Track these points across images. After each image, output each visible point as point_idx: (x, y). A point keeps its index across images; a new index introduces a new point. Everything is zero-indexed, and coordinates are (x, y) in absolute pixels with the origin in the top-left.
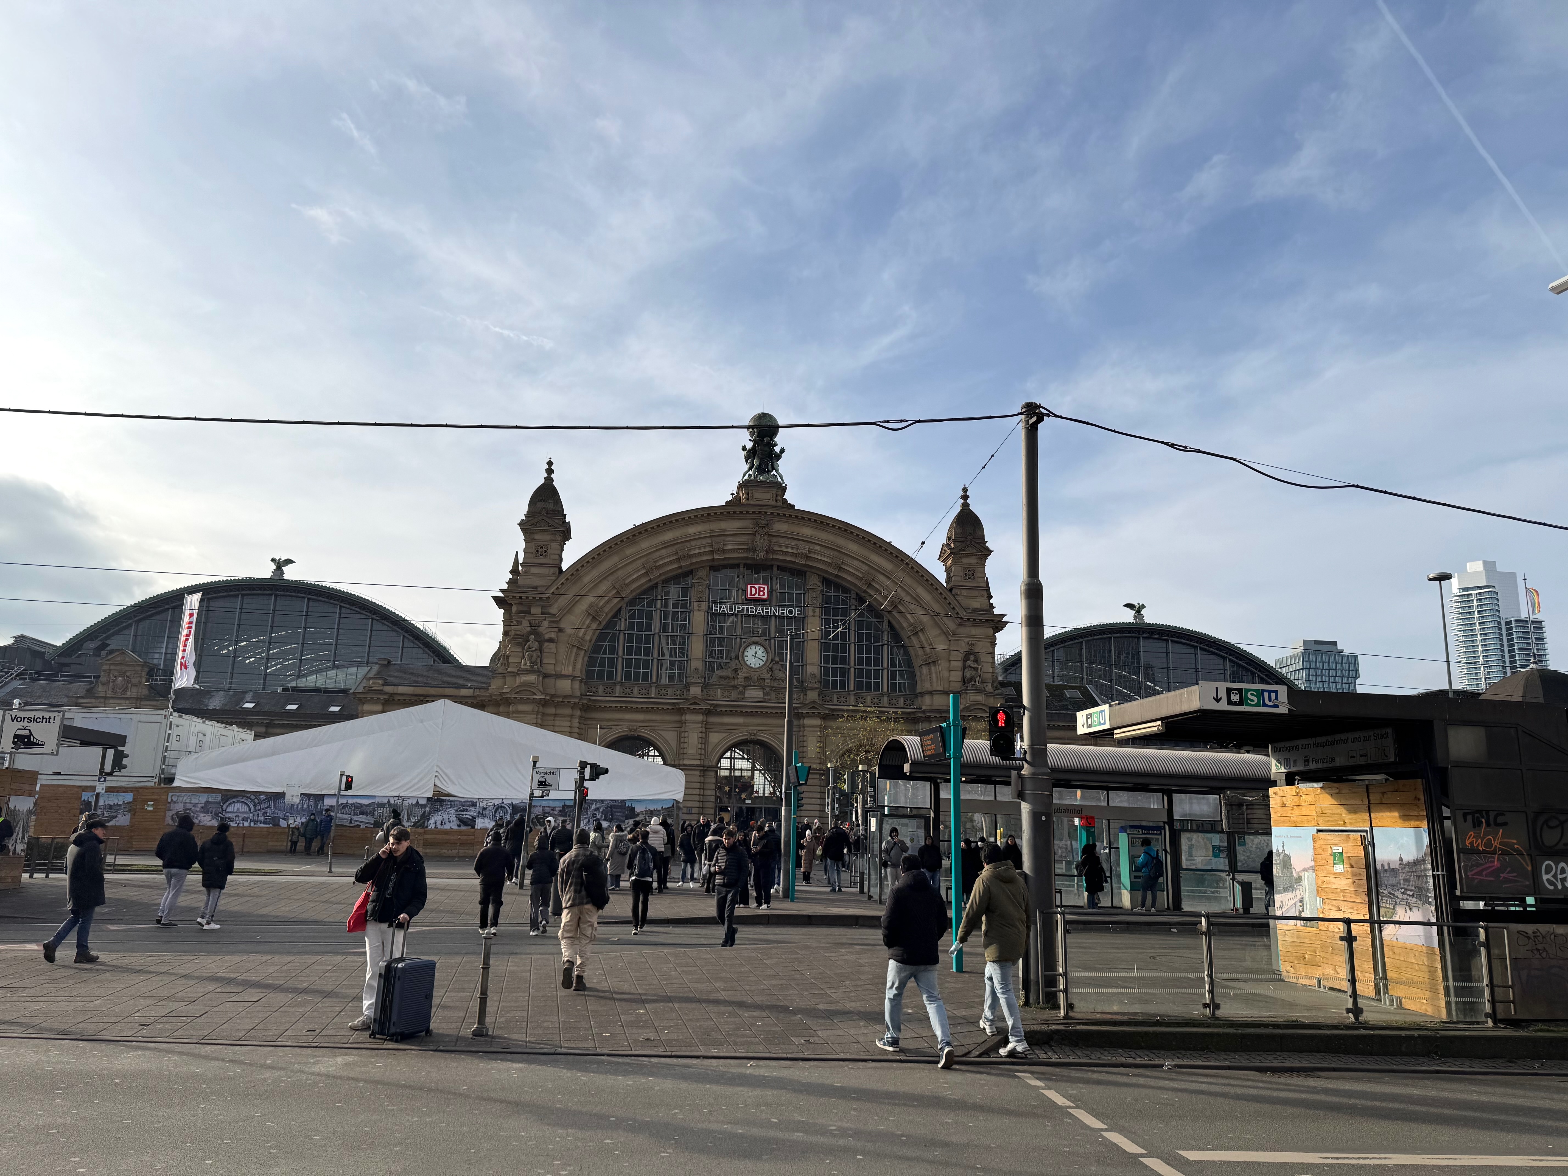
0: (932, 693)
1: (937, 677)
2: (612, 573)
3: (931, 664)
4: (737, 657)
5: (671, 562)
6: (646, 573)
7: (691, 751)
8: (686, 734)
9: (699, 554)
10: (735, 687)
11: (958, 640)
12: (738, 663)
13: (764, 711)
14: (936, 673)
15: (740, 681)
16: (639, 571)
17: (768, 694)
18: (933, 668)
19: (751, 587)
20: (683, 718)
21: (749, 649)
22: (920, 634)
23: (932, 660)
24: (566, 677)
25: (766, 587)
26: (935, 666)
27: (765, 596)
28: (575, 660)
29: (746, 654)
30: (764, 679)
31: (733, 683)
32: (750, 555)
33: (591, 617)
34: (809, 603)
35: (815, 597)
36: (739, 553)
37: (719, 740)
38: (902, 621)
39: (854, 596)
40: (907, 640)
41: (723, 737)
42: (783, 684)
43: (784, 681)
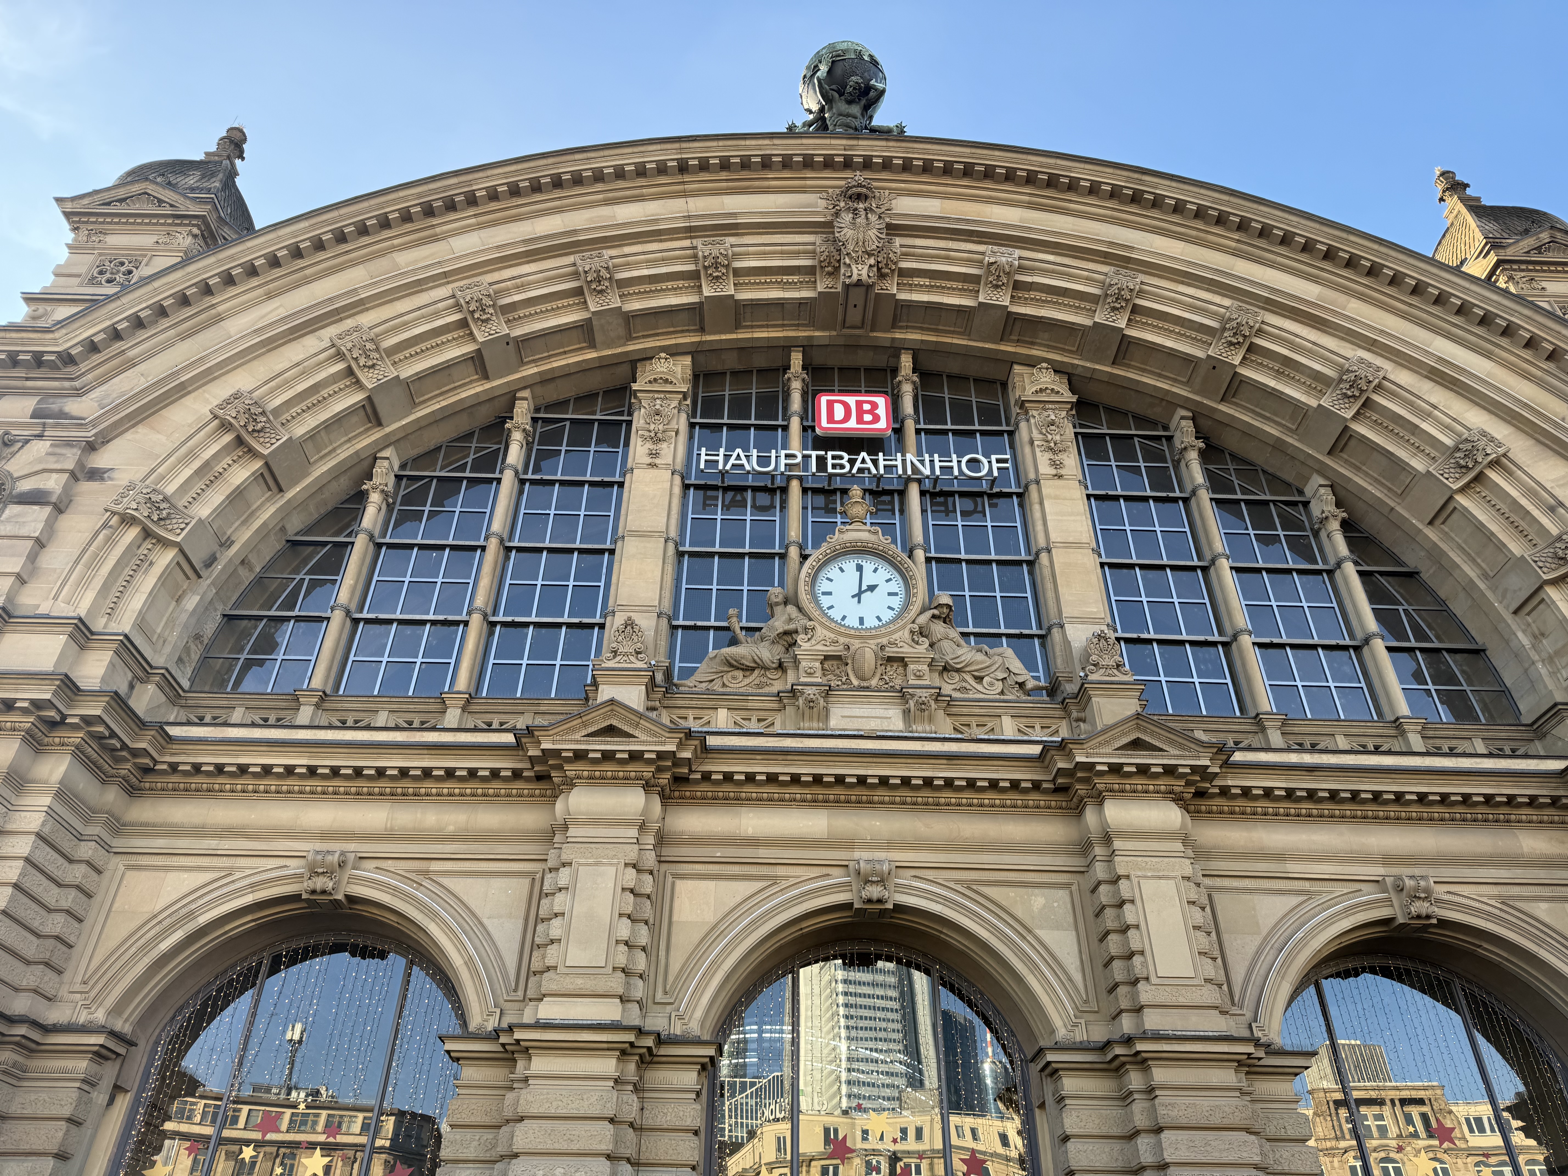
5: (553, 302)
7: (580, 958)
9: (652, 283)
16: (437, 314)
20: (559, 806)
21: (832, 571)
22: (1496, 478)
29: (823, 586)
30: (902, 662)
32: (822, 287)
34: (1036, 443)
35: (1052, 423)
36: (784, 286)
37: (719, 915)
38: (1401, 453)
39: (1188, 426)
40: (1431, 534)
41: (739, 899)
42: (979, 687)
43: (979, 679)
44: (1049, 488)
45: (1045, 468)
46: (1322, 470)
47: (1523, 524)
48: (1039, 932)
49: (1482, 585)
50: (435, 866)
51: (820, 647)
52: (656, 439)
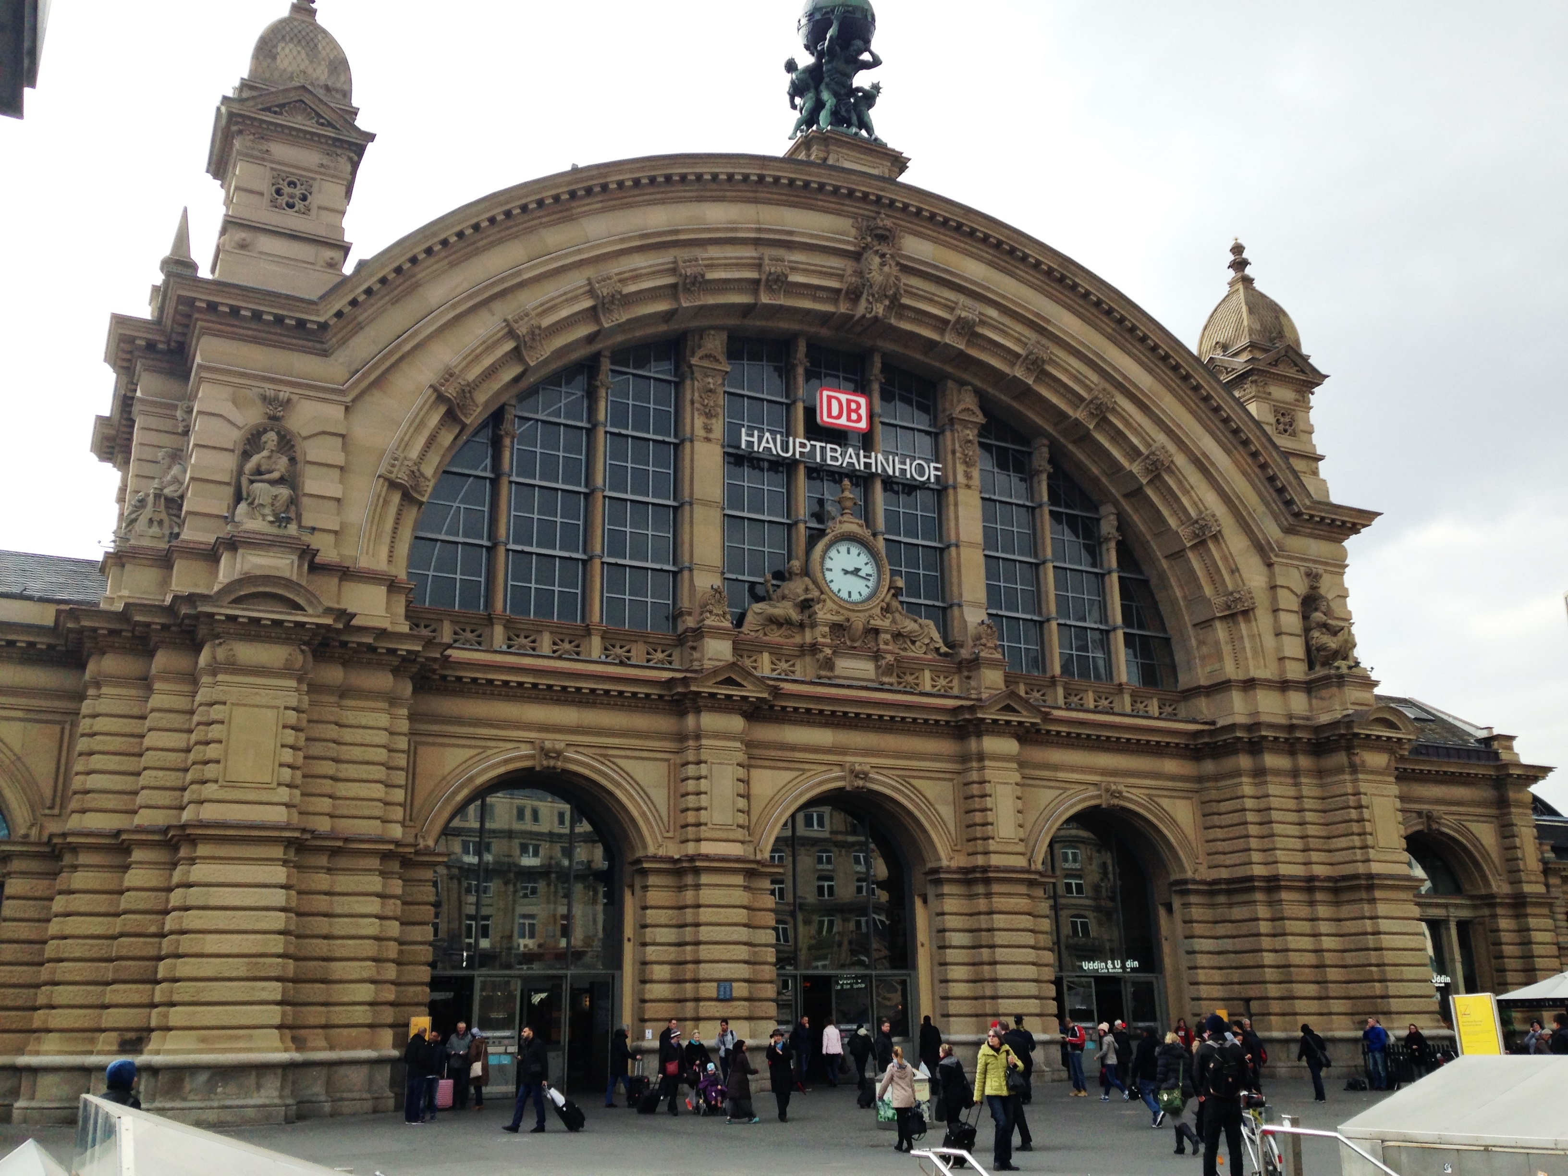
0: (1249, 685)
1: (1254, 649)
2: (502, 294)
3: (1240, 619)
4: (806, 572)
5: (652, 294)
6: (592, 313)
7: (718, 818)
8: (704, 769)
9: (725, 285)
10: (814, 648)
11: (1287, 565)
12: (811, 586)
13: (887, 713)
14: (1252, 637)
15: (820, 635)
16: (575, 299)
17: (889, 670)
18: (1243, 626)
19: (829, 398)
20: (690, 721)
21: (833, 553)
22: (1211, 545)
23: (1240, 608)
24: (371, 577)
25: (862, 401)
26: (1248, 621)
27: (863, 425)
28: (395, 531)
29: (828, 564)
30: (876, 631)
31: (798, 639)
32: (843, 308)
33: (442, 410)
34: (958, 455)
35: (970, 441)
36: (815, 299)
37: (775, 791)
38: (1165, 512)
39: (1045, 450)
40: (1165, 564)
41: (784, 782)
42: (913, 648)
43: (913, 642)
44: (962, 494)
45: (961, 478)
46: (1116, 504)
47: (1216, 577)
48: (937, 806)
49: (1182, 603)
50: (611, 752)
51: (829, 616)
52: (709, 415)
